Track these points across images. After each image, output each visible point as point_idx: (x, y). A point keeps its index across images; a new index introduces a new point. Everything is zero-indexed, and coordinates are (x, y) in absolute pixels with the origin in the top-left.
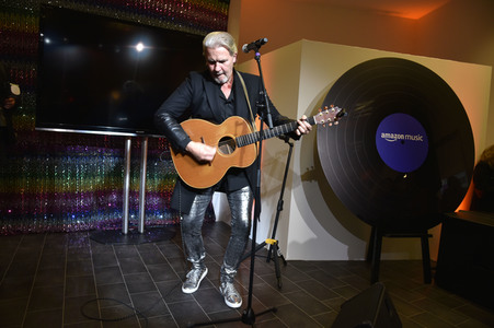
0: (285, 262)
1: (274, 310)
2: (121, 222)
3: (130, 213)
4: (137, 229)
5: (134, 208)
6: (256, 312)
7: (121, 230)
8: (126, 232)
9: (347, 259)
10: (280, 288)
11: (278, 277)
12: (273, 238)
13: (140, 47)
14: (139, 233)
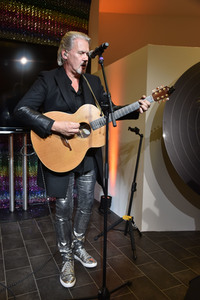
0: (140, 234)
1: (129, 284)
2: (9, 202)
3: (15, 194)
4: (22, 207)
5: (18, 190)
6: (110, 289)
7: (9, 208)
8: (12, 210)
9: (194, 229)
10: (134, 259)
11: (133, 249)
12: (129, 214)
13: (24, 61)
14: (23, 210)
